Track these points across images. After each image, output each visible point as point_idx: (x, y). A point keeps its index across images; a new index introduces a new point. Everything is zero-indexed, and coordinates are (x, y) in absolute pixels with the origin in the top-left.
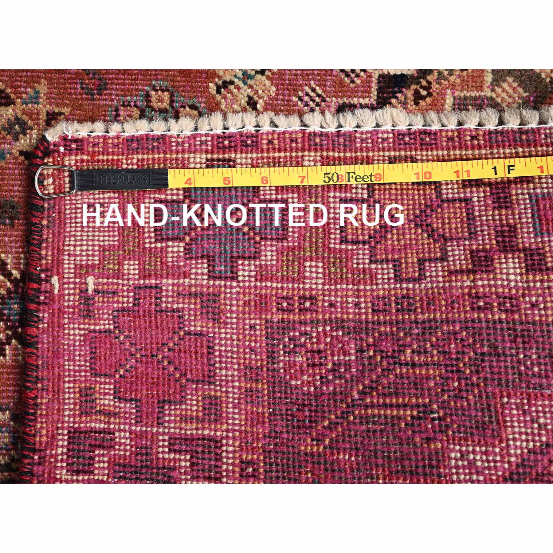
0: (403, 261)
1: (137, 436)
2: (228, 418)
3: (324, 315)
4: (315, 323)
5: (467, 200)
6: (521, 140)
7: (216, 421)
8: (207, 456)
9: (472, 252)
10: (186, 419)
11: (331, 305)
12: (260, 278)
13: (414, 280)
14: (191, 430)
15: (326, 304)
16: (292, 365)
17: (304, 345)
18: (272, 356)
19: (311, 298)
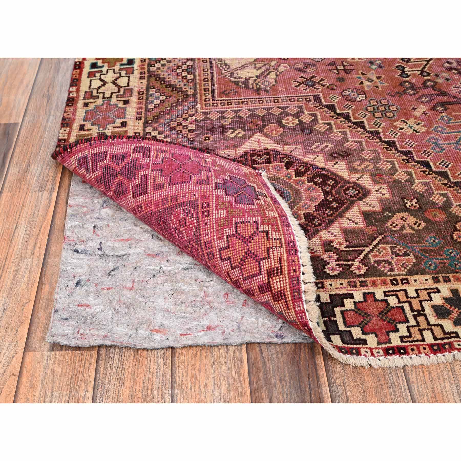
0: (229, 250)
1: (148, 164)
2: (155, 193)
3: (201, 221)
4: (197, 218)
5: (260, 273)
6: (294, 293)
7: (154, 189)
8: (140, 189)
9: (238, 280)
10: (155, 178)
11: (206, 224)
12: (217, 196)
13: (221, 257)
14: (150, 182)
15: (206, 221)
16: (179, 213)
17: (187, 216)
18: (182, 204)
19: (208, 215)
